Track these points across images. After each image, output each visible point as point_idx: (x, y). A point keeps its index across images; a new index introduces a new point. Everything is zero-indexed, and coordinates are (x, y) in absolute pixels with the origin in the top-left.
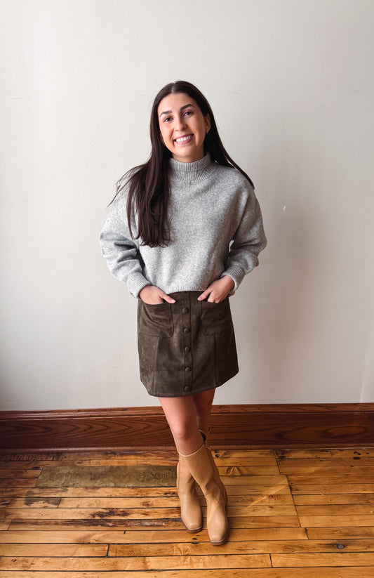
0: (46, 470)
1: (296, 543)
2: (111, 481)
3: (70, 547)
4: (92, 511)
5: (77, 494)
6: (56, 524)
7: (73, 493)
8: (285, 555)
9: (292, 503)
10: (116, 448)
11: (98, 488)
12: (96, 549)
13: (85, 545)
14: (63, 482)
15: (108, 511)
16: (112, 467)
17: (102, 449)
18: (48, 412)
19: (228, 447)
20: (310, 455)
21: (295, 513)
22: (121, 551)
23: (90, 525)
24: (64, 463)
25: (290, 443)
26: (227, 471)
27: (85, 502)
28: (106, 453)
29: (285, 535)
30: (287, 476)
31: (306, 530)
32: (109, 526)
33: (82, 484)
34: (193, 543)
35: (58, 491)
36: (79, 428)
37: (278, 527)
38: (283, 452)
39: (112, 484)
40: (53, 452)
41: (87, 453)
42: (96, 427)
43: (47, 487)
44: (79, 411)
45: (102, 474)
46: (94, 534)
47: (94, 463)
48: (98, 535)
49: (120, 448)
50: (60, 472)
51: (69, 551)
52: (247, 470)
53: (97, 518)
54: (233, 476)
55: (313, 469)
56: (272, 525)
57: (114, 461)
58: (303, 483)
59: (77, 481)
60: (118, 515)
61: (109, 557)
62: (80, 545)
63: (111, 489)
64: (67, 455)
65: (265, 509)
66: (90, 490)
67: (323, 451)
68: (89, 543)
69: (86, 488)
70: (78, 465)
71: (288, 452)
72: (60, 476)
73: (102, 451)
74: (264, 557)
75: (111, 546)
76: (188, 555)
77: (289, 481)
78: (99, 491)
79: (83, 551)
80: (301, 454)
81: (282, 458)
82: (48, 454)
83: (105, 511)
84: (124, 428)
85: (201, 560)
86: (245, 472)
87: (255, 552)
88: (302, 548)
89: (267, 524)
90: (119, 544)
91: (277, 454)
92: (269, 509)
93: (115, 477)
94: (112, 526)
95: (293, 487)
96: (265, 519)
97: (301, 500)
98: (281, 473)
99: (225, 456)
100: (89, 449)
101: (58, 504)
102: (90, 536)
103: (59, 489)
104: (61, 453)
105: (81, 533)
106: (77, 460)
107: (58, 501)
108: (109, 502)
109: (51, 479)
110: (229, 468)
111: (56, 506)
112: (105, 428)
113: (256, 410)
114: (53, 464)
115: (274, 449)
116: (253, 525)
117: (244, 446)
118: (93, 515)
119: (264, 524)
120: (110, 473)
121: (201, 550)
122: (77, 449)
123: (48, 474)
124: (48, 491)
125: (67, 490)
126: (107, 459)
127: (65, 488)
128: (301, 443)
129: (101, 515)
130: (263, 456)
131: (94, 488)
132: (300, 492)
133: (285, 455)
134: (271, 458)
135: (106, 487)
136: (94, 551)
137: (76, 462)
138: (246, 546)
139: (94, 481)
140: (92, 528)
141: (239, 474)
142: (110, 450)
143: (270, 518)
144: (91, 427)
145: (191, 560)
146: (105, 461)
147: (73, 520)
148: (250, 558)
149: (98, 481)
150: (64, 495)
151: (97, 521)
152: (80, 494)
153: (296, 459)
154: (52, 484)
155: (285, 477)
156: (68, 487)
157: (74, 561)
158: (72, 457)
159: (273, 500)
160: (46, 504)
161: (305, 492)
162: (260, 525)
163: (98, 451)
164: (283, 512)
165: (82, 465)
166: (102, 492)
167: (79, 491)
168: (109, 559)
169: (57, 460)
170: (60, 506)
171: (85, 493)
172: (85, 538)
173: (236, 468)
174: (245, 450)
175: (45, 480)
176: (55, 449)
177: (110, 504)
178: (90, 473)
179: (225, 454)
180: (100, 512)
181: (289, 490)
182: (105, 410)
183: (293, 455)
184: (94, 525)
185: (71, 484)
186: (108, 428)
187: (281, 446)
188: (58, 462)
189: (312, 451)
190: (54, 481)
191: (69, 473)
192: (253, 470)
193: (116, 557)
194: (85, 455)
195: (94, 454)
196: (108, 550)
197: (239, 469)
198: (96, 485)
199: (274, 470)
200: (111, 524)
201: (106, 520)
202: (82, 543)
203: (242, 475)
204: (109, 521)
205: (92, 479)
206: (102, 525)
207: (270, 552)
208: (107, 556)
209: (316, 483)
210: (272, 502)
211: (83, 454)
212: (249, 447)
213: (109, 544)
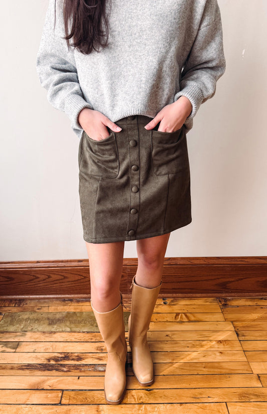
0: (7, 316)
1: (251, 391)
2: (68, 326)
3: (24, 393)
4: (48, 355)
5: (35, 338)
6: (12, 368)
7: (31, 337)
8: (241, 404)
9: (240, 348)
10: (73, 296)
11: (55, 333)
12: (50, 395)
13: (38, 392)
14: (22, 327)
15: (63, 356)
16: (68, 313)
17: (60, 296)
18: (9, 263)
19: (174, 295)
20: (249, 303)
21: (245, 359)
22: (74, 398)
23: (44, 370)
24: (25, 309)
25: (232, 292)
26: (175, 317)
27: (41, 347)
28: (64, 300)
29: (238, 382)
30: (232, 322)
31: (259, 377)
32: (63, 371)
33: (40, 329)
34: (147, 390)
35: (16, 336)
36: (38, 278)
37: (230, 374)
38: (226, 300)
39: (68, 329)
40: (16, 300)
41: (47, 300)
42: (54, 277)
43: (7, 332)
44: (38, 262)
45: (59, 320)
46: (48, 380)
47: (52, 309)
48: (52, 381)
49: (76, 296)
50: (20, 317)
51: (22, 397)
52: (194, 316)
53: (52, 362)
54: (181, 322)
55: (255, 316)
56: (223, 371)
57: (71, 307)
58: (247, 329)
59: (36, 326)
60: (73, 359)
61: (62, 405)
62: (34, 391)
63: (67, 333)
64: (28, 302)
65: (215, 354)
66: (47, 335)
67: (262, 299)
68: (43, 389)
69: (44, 332)
70: (37, 311)
71: (230, 300)
72: (20, 321)
73: (60, 298)
74: (221, 406)
75: (65, 392)
76: (142, 403)
77: (235, 327)
78: (55, 335)
79: (37, 397)
80: (242, 302)
81: (225, 305)
82: (11, 300)
83: (60, 356)
84: (80, 277)
85: (156, 409)
86: (192, 318)
87: (210, 400)
88: (257, 396)
89: (219, 370)
90: (73, 390)
91: (220, 301)
92: (218, 354)
93: (71, 322)
94: (66, 371)
95: (239, 332)
96: (216, 365)
97: (249, 346)
98: (226, 320)
99: (173, 303)
100: (48, 296)
101: (16, 348)
102: (44, 382)
103: (18, 334)
104: (23, 300)
105: (36, 378)
106: (36, 306)
107: (16, 345)
108: (65, 347)
109: (12, 323)
110: (177, 314)
111: (14, 350)
112: (63, 278)
113: (202, 262)
114: (14, 310)
115: (217, 298)
116: (205, 371)
117: (189, 295)
118: (49, 360)
119: (216, 370)
120: (67, 319)
121: (155, 398)
122: (37, 296)
123: (9, 319)
124: (7, 335)
125: (25, 335)
126: (64, 305)
127: (24, 332)
128: (242, 292)
129: (56, 359)
130: (208, 303)
131: (51, 333)
132: (247, 338)
133: (228, 303)
134: (215, 306)
135: (62, 332)
136: (47, 397)
137: (35, 309)
138: (201, 394)
139: (51, 327)
140: (47, 373)
141: (186, 320)
142: (68, 298)
143: (221, 364)
144: (49, 277)
145: (145, 409)
146: (62, 307)
147: (29, 365)
148: (206, 407)
149: (55, 326)
150: (22, 339)
151: (52, 366)
152: (37, 338)
153: (238, 306)
154: (11, 329)
155: (231, 323)
156: (26, 331)
157: (27, 409)
158: (32, 304)
159: (221, 346)
160: (4, 349)
161: (252, 338)
162: (212, 371)
163: (57, 298)
164: (233, 358)
165: (41, 311)
166: (58, 337)
167: (37, 336)
168: (62, 407)
169: (19, 306)
170: (18, 350)
171: (43, 338)
172: (39, 383)
173: (183, 315)
174: (190, 298)
175: (6, 325)
176: (18, 297)
177: (66, 349)
178: (48, 319)
179: (172, 301)
180: (55, 357)
181: (236, 335)
182: (62, 261)
183: (235, 303)
184: (49, 370)
185: (30, 329)
186: (65, 277)
187: (224, 295)
188: (19, 309)
189: (252, 299)
190: (14, 325)
191: (29, 318)
192: (200, 317)
193: (69, 405)
194: (45, 302)
195: (53, 301)
196: (62, 397)
197: (186, 316)
198: (53, 330)
199: (219, 317)
200: (65, 369)
201: (61, 365)
202: (36, 389)
203: (190, 321)
204: (64, 366)
205: (49, 324)
206: (57, 370)
207: (226, 401)
208: (60, 404)
209: (261, 329)
210: (221, 347)
211: (42, 301)
212: (194, 295)
213: (63, 390)
